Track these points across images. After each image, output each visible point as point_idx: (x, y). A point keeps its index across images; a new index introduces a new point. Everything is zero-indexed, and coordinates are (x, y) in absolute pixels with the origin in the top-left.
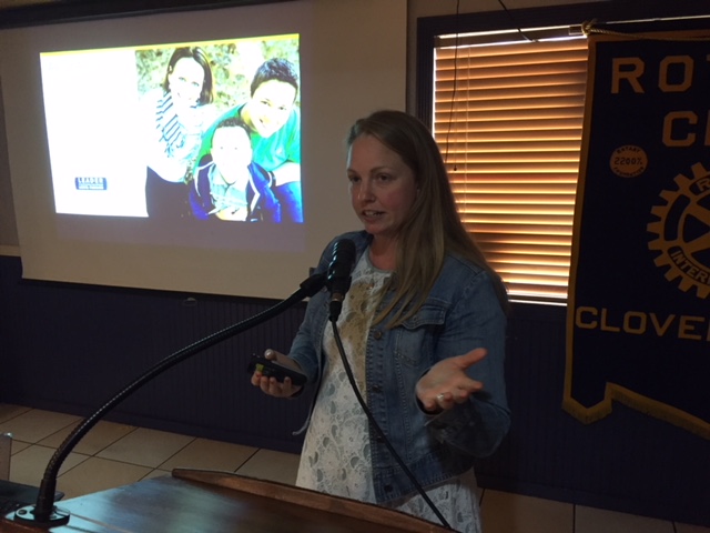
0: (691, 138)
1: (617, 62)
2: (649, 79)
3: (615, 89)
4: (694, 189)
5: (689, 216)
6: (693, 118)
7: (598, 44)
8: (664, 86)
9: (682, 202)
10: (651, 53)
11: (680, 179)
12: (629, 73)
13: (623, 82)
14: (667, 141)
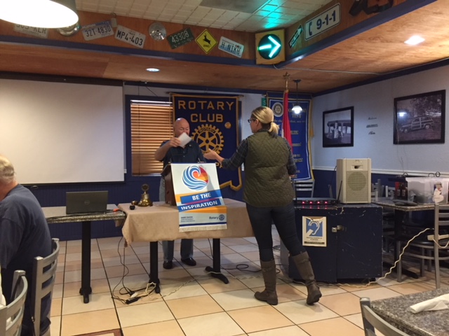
0: (197, 120)
1: (179, 101)
2: (187, 106)
3: (179, 108)
4: (199, 132)
5: (199, 139)
6: (197, 116)
7: (175, 97)
8: (190, 108)
9: (197, 135)
10: (187, 100)
11: (196, 130)
12: (182, 104)
13: (181, 106)
14: (192, 121)
